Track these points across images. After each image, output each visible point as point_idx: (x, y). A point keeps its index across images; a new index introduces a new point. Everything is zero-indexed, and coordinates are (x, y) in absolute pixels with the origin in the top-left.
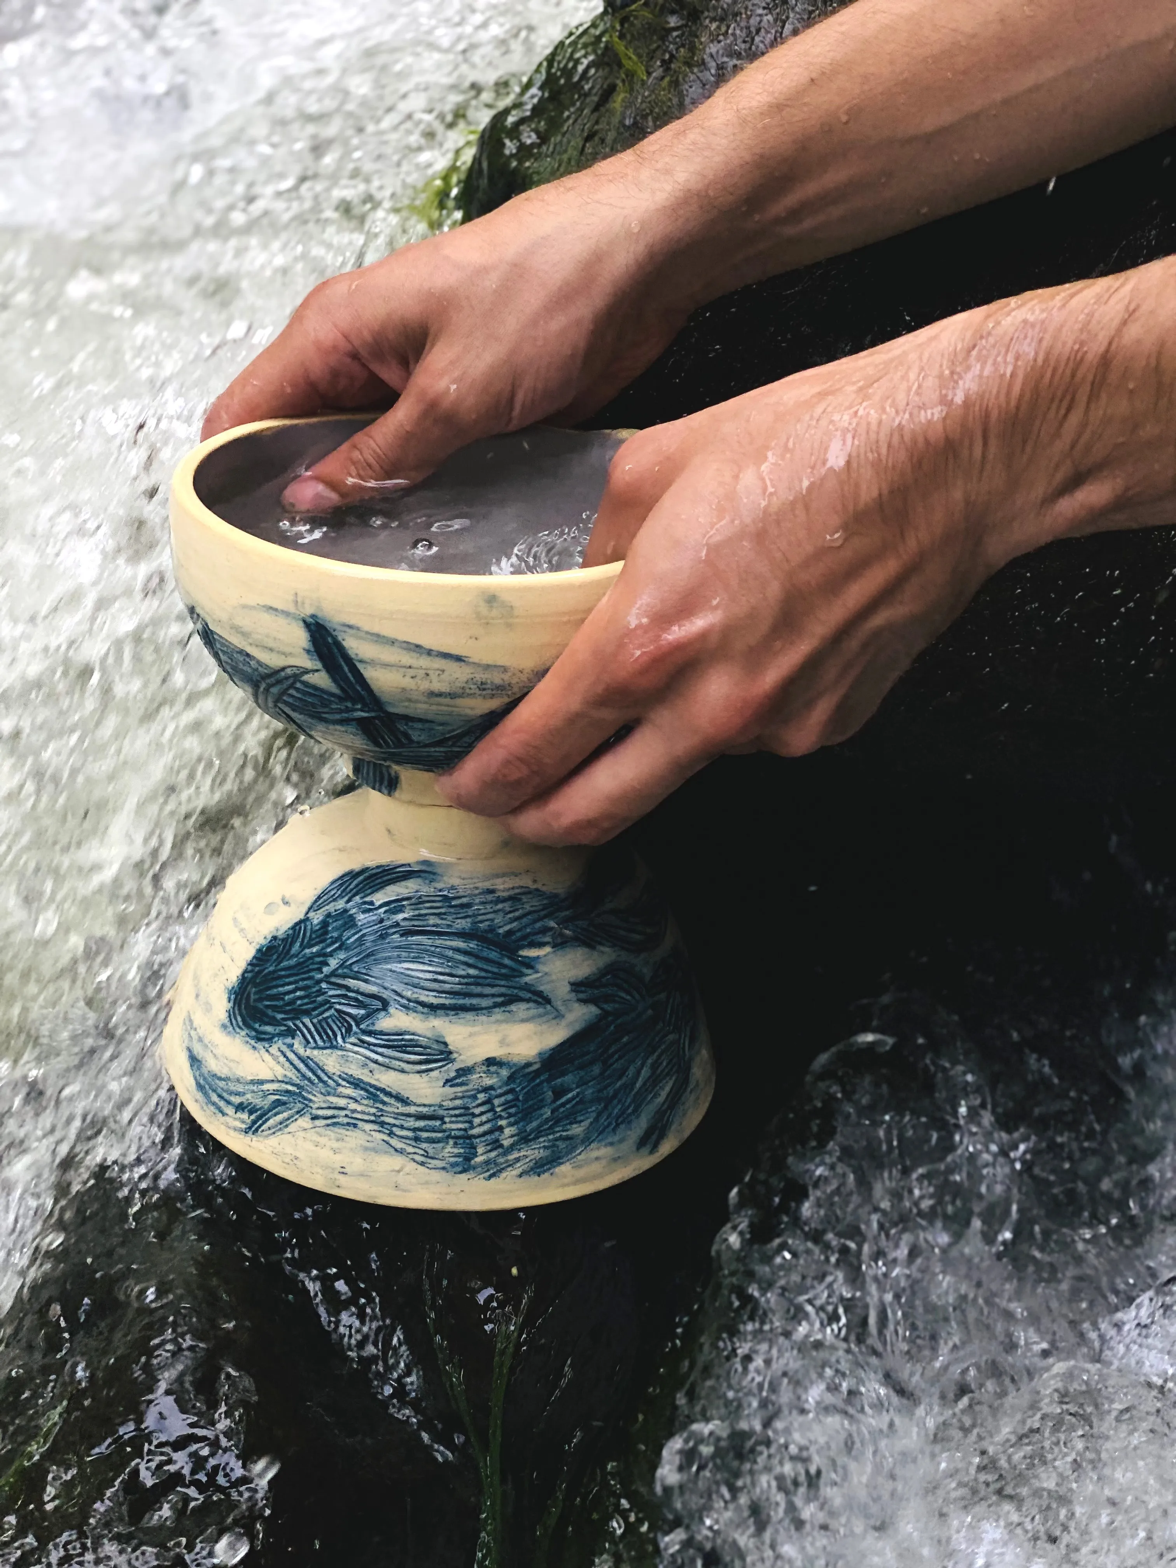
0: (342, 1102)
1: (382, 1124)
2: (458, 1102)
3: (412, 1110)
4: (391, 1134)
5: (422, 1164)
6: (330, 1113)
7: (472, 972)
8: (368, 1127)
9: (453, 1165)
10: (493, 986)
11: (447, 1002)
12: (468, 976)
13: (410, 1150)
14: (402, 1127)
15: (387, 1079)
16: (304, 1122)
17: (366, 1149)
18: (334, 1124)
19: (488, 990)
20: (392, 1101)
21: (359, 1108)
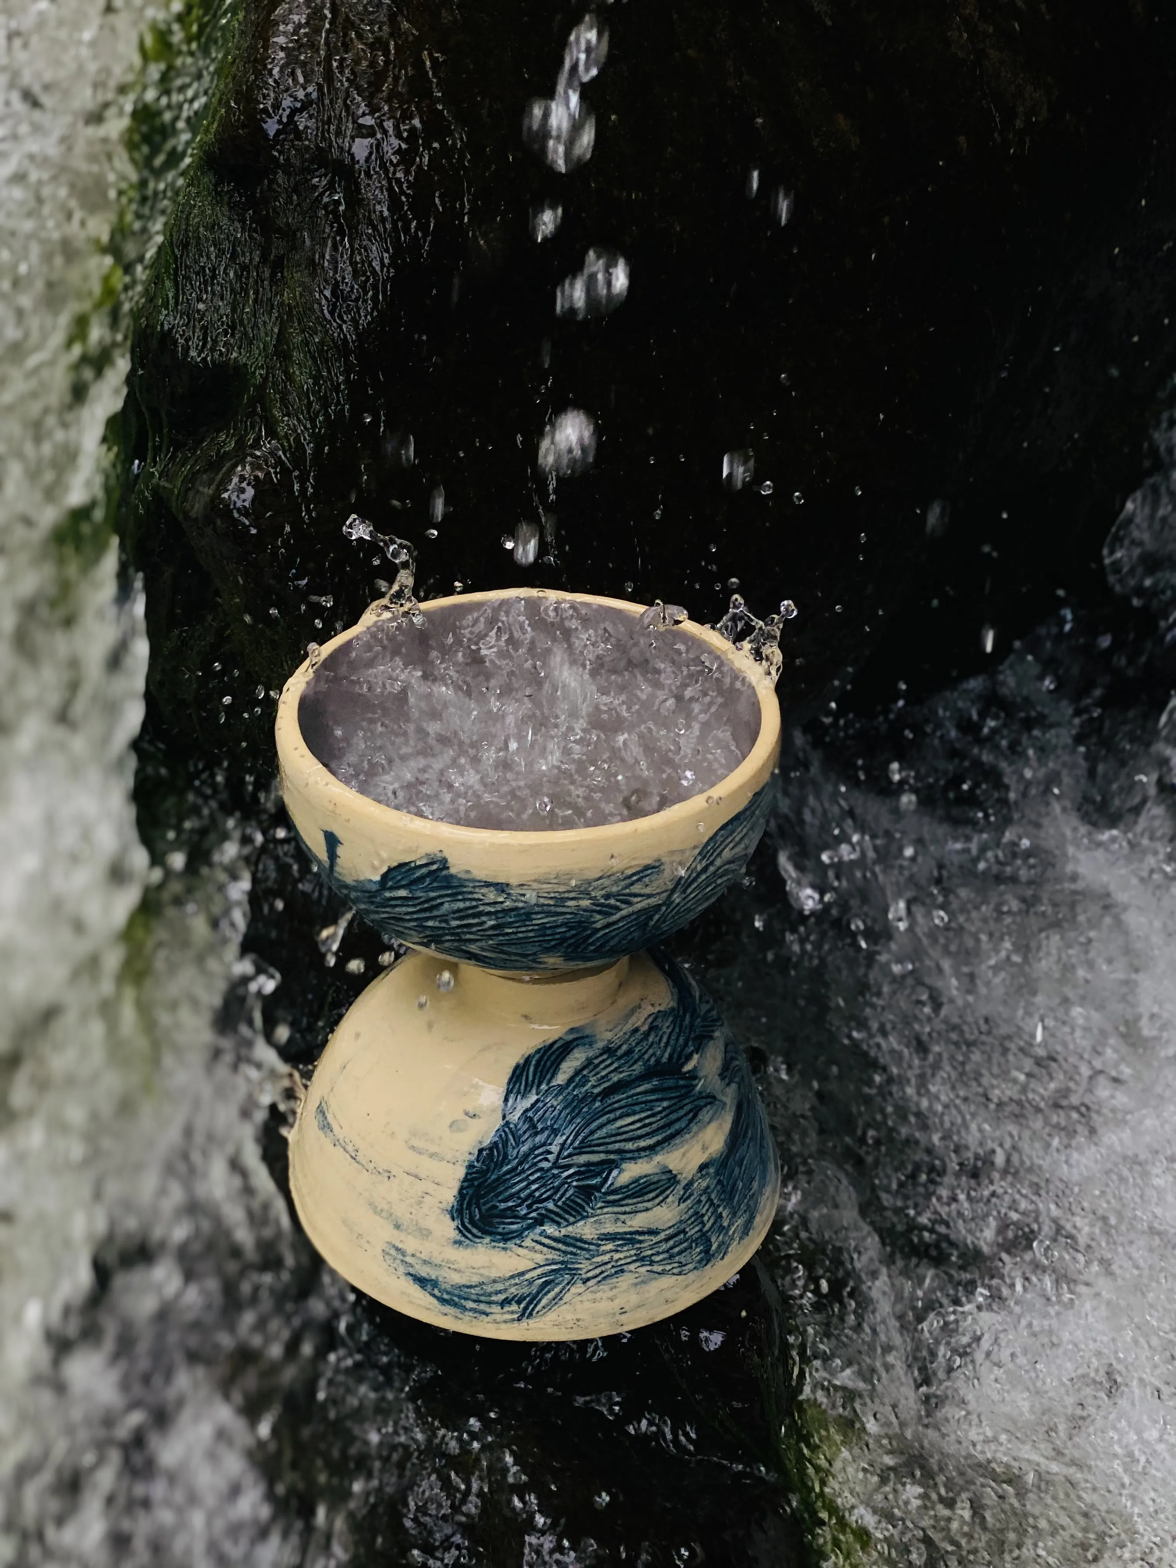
0: (606, 1258)
1: (642, 1259)
2: (691, 1212)
3: (662, 1236)
4: (652, 1263)
5: (680, 1274)
6: (598, 1271)
7: (665, 1104)
8: (632, 1267)
9: (700, 1261)
10: (681, 1108)
11: (659, 1138)
12: (664, 1109)
13: (668, 1267)
14: (658, 1253)
15: (638, 1222)
16: (578, 1288)
17: (636, 1285)
18: (604, 1278)
19: (682, 1112)
20: (646, 1237)
21: (621, 1255)
